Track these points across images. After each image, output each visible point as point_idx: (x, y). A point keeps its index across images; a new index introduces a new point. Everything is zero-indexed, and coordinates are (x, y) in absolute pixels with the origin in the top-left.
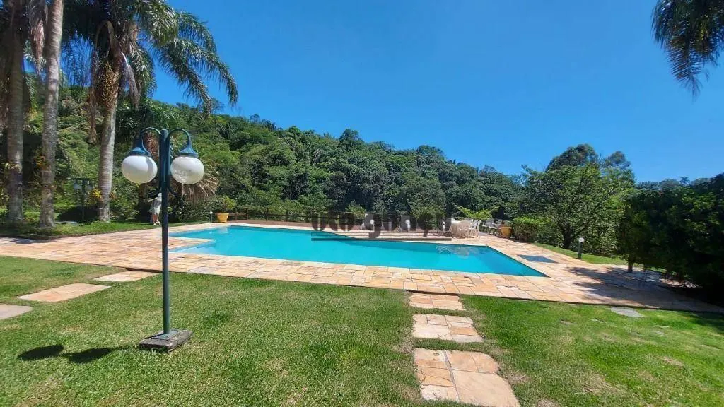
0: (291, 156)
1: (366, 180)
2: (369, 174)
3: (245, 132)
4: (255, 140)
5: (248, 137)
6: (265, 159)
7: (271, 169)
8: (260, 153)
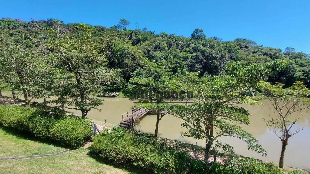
0: (165, 45)
1: (214, 58)
2: (217, 54)
3: (140, 36)
4: (145, 39)
5: (141, 38)
6: (151, 48)
7: (154, 53)
8: (148, 45)
